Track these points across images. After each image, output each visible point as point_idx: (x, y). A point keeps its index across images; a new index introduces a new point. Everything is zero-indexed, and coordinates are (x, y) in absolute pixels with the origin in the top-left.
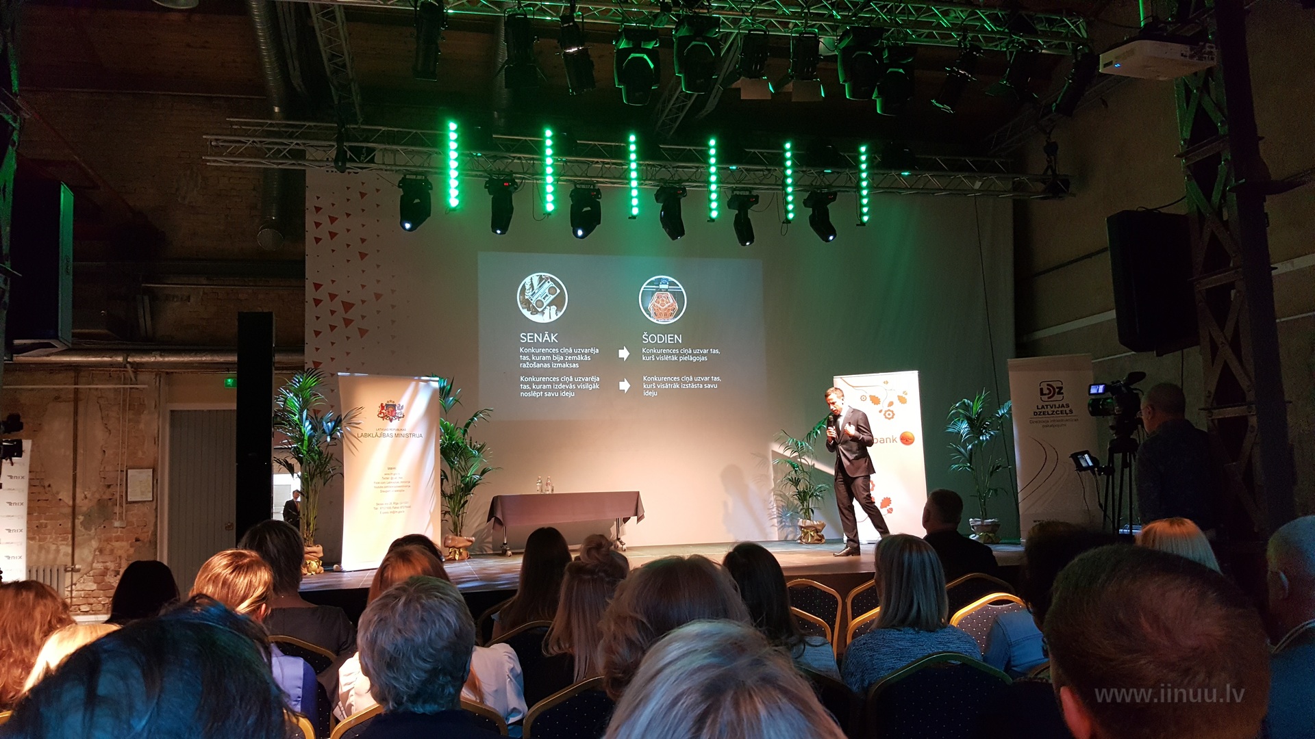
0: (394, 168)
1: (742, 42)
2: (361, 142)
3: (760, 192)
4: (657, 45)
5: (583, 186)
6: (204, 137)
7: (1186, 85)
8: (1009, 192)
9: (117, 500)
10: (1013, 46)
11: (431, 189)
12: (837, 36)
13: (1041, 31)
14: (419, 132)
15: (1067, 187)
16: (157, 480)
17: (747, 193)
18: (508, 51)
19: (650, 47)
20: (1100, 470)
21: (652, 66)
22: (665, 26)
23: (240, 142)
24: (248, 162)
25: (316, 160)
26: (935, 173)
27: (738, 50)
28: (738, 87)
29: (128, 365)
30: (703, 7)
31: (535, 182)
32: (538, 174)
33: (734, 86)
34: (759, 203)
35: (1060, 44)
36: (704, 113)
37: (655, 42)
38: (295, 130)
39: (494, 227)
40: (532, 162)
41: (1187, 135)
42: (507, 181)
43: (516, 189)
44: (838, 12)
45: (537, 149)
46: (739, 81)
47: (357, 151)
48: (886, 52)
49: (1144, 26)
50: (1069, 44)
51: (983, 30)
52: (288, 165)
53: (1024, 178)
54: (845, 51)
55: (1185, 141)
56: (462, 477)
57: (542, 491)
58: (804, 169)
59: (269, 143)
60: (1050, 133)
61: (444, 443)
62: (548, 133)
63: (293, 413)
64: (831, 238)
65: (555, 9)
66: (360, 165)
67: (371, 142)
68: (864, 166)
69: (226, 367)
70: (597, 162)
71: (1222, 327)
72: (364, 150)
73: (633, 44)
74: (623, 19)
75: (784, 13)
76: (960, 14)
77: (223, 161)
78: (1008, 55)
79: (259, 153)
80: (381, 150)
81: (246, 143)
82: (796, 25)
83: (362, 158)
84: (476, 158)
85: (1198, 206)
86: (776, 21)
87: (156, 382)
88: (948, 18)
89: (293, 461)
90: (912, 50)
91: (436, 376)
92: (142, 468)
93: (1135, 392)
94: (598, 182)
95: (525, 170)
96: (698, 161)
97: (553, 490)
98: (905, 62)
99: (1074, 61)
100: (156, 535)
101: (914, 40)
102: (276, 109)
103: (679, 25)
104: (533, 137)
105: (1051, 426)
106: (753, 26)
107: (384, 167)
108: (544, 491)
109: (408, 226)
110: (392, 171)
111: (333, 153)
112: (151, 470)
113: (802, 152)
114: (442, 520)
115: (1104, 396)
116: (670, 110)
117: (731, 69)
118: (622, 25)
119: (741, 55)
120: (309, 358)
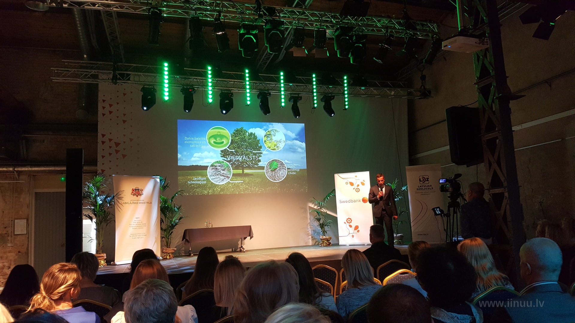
0: (139, 83)
1: (294, 31)
2: (124, 71)
3: (303, 95)
4: (257, 32)
5: (225, 92)
6: (51, 68)
7: (477, 55)
8: (406, 96)
9: (9, 234)
10: (407, 35)
11: (156, 92)
12: (334, 30)
13: (419, 29)
14: (150, 66)
15: (430, 94)
16: (29, 224)
17: (297, 95)
18: (191, 32)
19: (254, 32)
20: (444, 215)
21: (255, 41)
22: (261, 24)
23: (68, 71)
24: (73, 80)
25: (103, 79)
26: (375, 88)
27: (292, 35)
28: (292, 51)
29: (15, 172)
30: (276, 16)
31: (203, 89)
32: (205, 86)
33: (290, 50)
34: (302, 100)
35: (426, 34)
36: (278, 61)
37: (256, 31)
38: (94, 65)
39: (185, 109)
40: (202, 80)
41: (478, 75)
42: (191, 89)
43: (195, 92)
44: (334, 20)
45: (204, 75)
46: (292, 48)
47: (122, 75)
48: (354, 37)
49: (460, 30)
50: (430, 35)
51: (395, 28)
52: (90, 81)
53: (412, 90)
54: (337, 36)
55: (477, 77)
56: (170, 221)
57: (207, 226)
58: (321, 86)
59: (81, 72)
60: (422, 71)
61: (162, 206)
62: (209, 68)
63: (92, 194)
64: (333, 115)
65: (212, 15)
66: (123, 81)
67: (129, 71)
68: (346, 85)
69: (61, 172)
70: (231, 81)
71: (493, 156)
72: (125, 75)
73: (246, 31)
74: (242, 20)
75: (311, 20)
76: (385, 21)
77: (60, 79)
78: (405, 39)
79: (76, 76)
80: (133, 74)
81: (71, 71)
82: (317, 25)
83: (124, 79)
84: (176, 78)
85: (483, 105)
86: (308, 23)
87: (28, 179)
88: (380, 23)
89: (92, 215)
90: (365, 36)
91: (158, 176)
92: (21, 219)
93: (458, 182)
94: (232, 90)
95: (199, 84)
96: (275, 81)
97: (212, 226)
98: (362, 41)
99: (432, 42)
100: (28, 249)
101: (366, 32)
102: (85, 56)
103: (266, 24)
104: (202, 69)
105: (424, 194)
106: (298, 25)
107: (134, 82)
108: (208, 226)
109: (145, 108)
110: (138, 84)
111: (111, 76)
112: (26, 220)
113: (320, 78)
114: (161, 241)
115: (446, 184)
116: (263, 59)
117: (289, 43)
118: (241, 22)
119: (293, 37)
120: (99, 168)
